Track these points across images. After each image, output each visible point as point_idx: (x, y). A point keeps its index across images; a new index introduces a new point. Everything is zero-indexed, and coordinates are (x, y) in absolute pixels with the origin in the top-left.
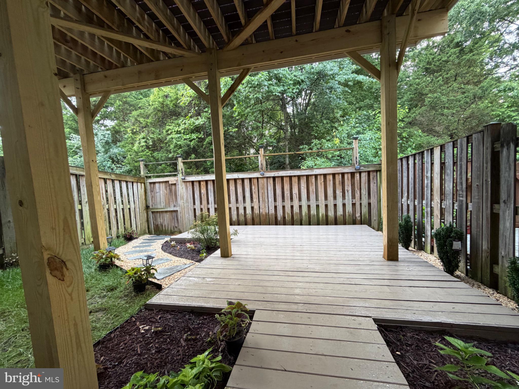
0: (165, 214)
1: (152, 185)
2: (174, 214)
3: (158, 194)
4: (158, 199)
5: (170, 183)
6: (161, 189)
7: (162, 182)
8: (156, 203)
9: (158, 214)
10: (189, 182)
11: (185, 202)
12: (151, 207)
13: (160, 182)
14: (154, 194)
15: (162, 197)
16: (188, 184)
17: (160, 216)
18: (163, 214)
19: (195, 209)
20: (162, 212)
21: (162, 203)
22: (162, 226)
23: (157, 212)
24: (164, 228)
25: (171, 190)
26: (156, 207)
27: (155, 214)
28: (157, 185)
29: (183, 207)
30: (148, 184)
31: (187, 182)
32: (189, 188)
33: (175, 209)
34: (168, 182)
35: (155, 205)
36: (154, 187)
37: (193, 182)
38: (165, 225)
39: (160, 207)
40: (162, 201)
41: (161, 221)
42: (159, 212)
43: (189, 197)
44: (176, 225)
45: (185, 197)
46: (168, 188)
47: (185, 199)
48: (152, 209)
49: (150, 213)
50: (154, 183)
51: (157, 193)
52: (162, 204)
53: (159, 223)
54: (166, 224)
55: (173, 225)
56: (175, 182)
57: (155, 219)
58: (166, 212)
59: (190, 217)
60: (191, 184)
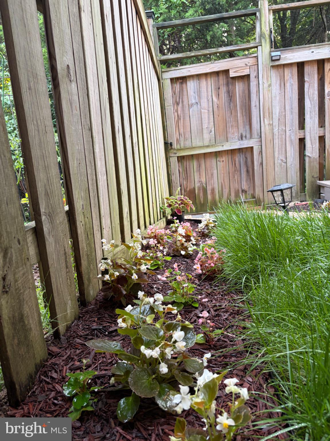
0: (212, 162)
1: (177, 86)
2: (239, 159)
3: (193, 111)
4: (194, 123)
5: (232, 74)
6: (204, 94)
7: (206, 75)
8: (188, 135)
9: (195, 163)
10: (290, 65)
11: (276, 122)
12: (175, 146)
13: (199, 76)
14: (183, 110)
15: (205, 116)
16: (287, 71)
17: (199, 166)
18: (208, 161)
19: (302, 141)
20: (205, 154)
21: (205, 131)
22: (205, 190)
23: (192, 155)
24: (209, 197)
25: (231, 96)
26: (188, 144)
27: (186, 163)
28: (191, 85)
29: (269, 137)
30: (167, 84)
31: (284, 66)
32: (288, 85)
33: (245, 144)
34: (227, 72)
35: (185, 139)
36: (181, 90)
37: (301, 66)
38: (213, 190)
39: (201, 144)
40: (205, 126)
41: (203, 180)
42: (198, 156)
43: (287, 107)
44: (245, 187)
45: (276, 111)
46: (223, 90)
47: (276, 116)
48: (178, 150)
49: (174, 160)
50: (183, 79)
51: (190, 106)
52: (206, 136)
53: (197, 185)
54: (216, 186)
55: (235, 186)
56: (246, 72)
57: (186, 174)
58: (217, 154)
59: (290, 161)
60: (295, 70)
